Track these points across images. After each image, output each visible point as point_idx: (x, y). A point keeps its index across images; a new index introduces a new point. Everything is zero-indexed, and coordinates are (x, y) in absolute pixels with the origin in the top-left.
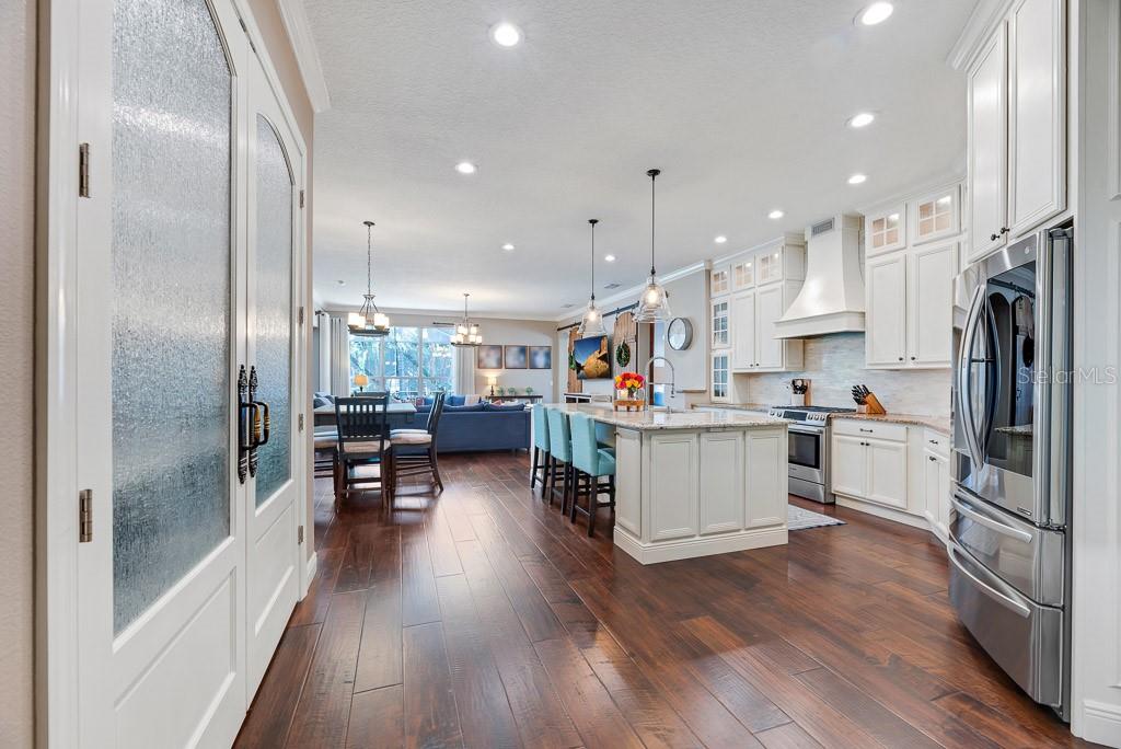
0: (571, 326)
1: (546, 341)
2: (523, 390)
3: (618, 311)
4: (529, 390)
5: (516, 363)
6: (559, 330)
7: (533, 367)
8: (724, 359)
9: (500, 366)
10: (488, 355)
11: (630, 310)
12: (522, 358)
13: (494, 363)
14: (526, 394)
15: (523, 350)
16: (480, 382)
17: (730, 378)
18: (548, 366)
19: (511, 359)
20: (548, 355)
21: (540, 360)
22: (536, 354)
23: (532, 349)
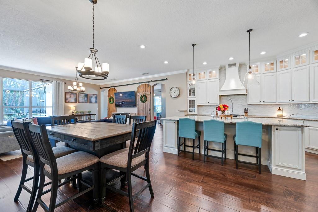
0: (109, 87)
1: (96, 92)
2: (86, 112)
3: (139, 83)
4: (89, 112)
5: (83, 101)
6: (101, 88)
7: (91, 102)
8: (194, 101)
9: (76, 102)
10: (70, 97)
11: (147, 83)
12: (86, 99)
13: (73, 101)
14: (88, 114)
15: (86, 95)
16: (67, 109)
17: (196, 106)
18: (96, 102)
19: (81, 99)
20: (96, 98)
21: (93, 100)
22: (91, 97)
23: (90, 95)
